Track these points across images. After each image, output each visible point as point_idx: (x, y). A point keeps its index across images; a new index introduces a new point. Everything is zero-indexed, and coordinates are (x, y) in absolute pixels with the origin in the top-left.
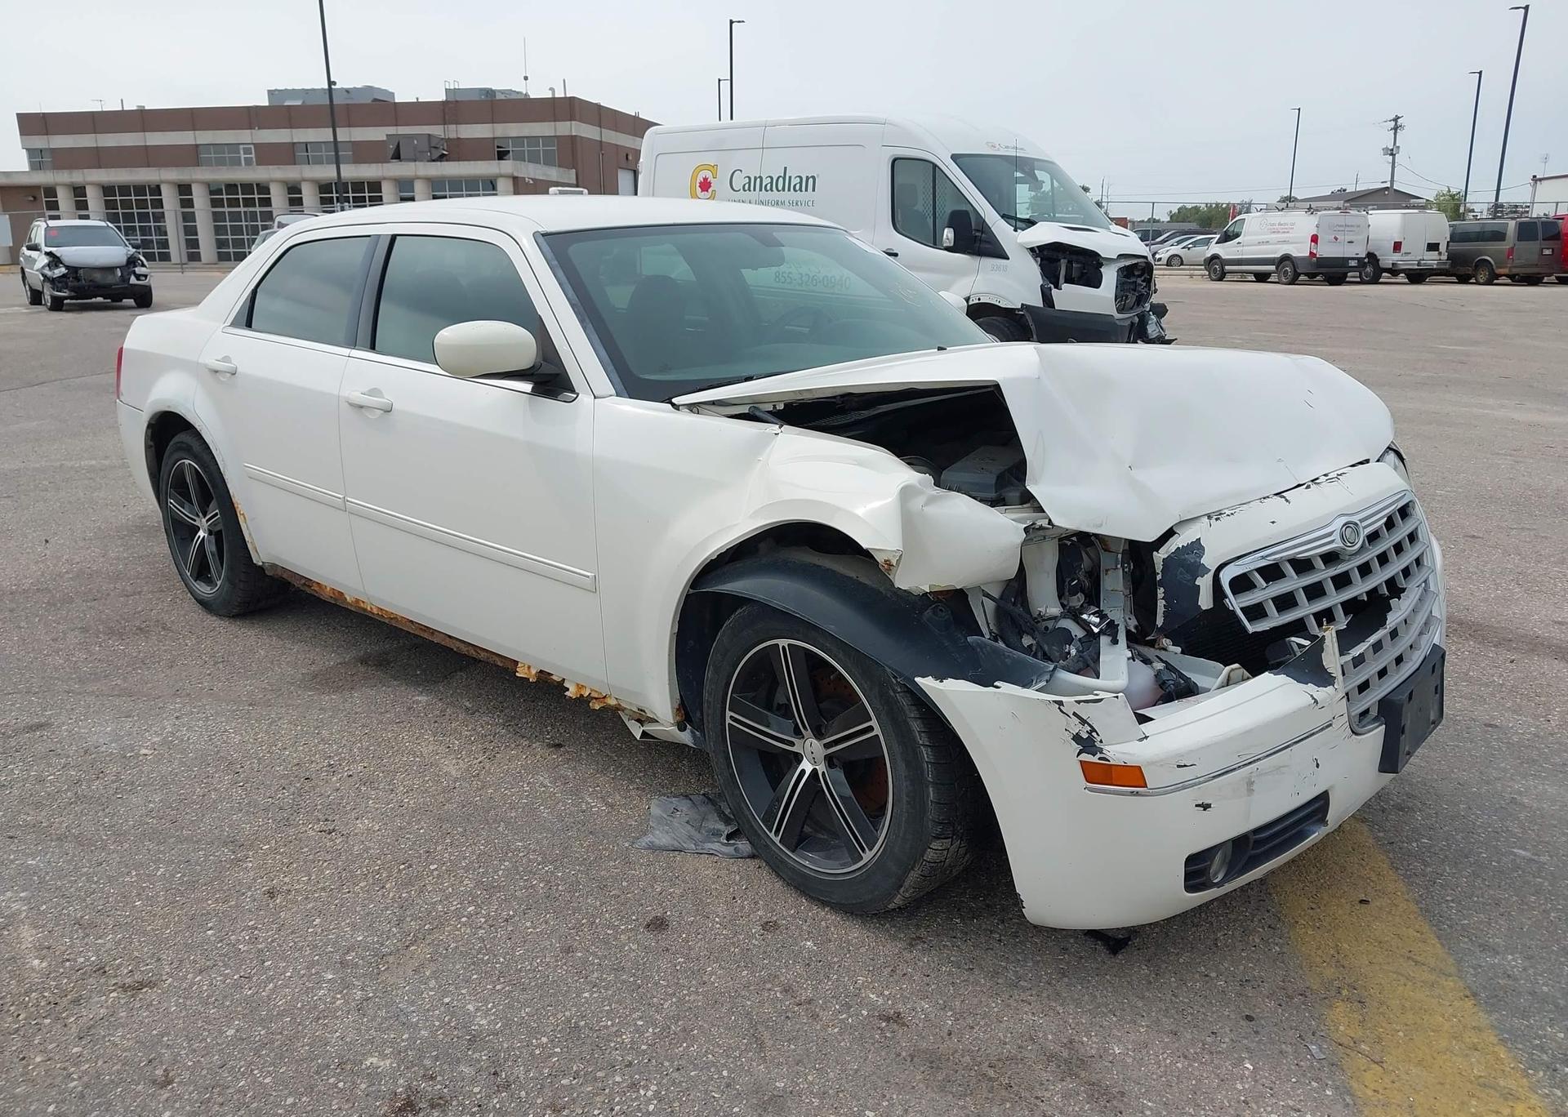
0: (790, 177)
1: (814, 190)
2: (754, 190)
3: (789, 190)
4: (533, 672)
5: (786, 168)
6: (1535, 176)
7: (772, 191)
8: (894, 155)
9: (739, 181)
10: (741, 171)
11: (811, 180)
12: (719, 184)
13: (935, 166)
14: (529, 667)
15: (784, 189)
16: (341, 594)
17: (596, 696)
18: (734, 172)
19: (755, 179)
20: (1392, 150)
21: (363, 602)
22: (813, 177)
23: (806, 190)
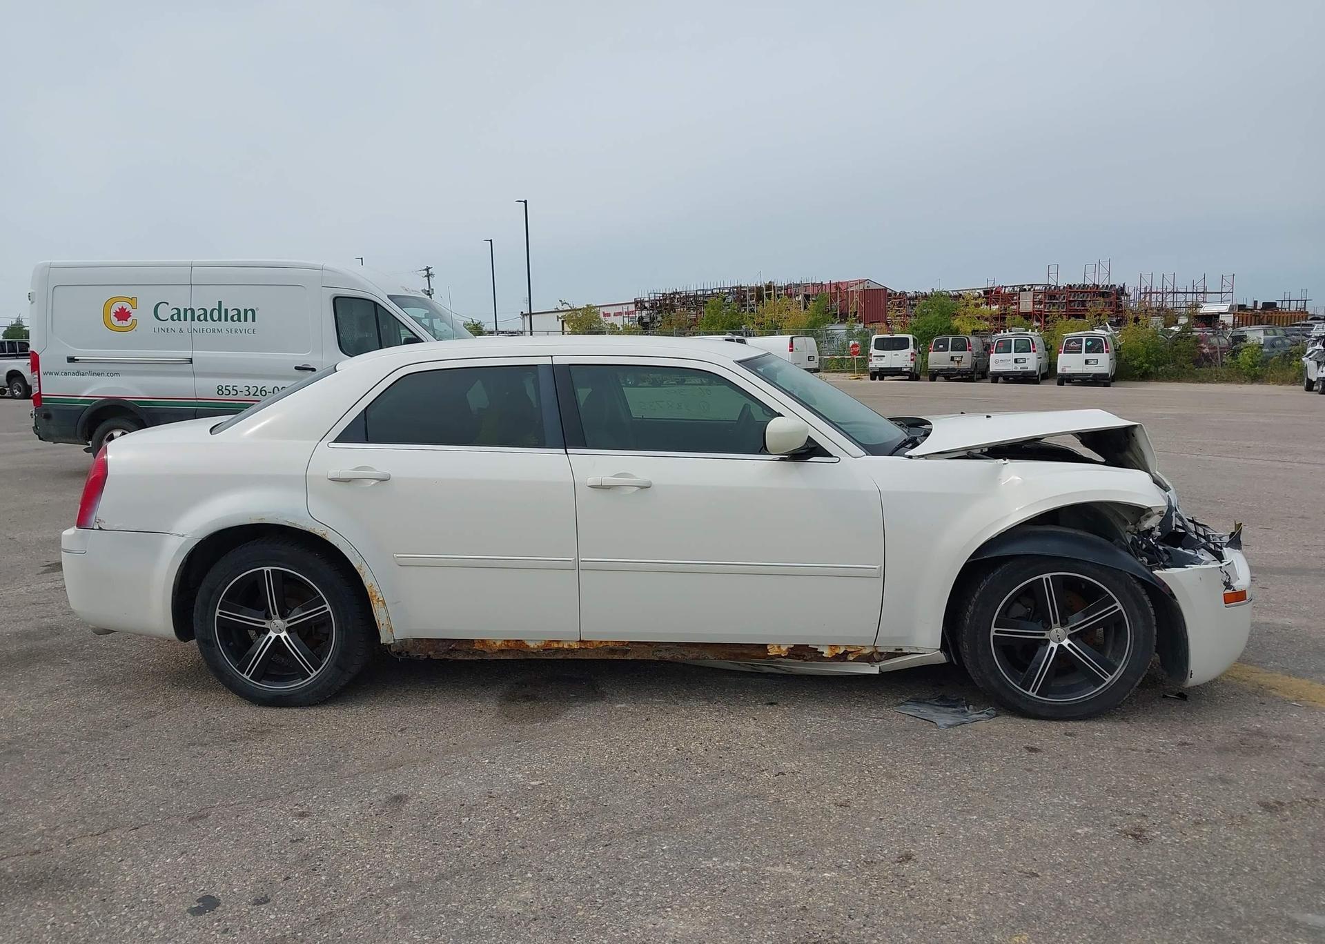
0: (226, 310)
1: (254, 320)
2: (185, 319)
3: (226, 320)
4: (784, 649)
5: (220, 302)
6: (522, 312)
7: (206, 321)
8: (333, 295)
9: (164, 312)
10: (167, 304)
11: (250, 313)
12: (142, 314)
13: (376, 304)
14: (779, 647)
15: (220, 319)
16: (519, 642)
17: (853, 650)
18: (161, 303)
19: (186, 310)
20: (429, 291)
21: (558, 642)
22: (253, 311)
23: (246, 320)
